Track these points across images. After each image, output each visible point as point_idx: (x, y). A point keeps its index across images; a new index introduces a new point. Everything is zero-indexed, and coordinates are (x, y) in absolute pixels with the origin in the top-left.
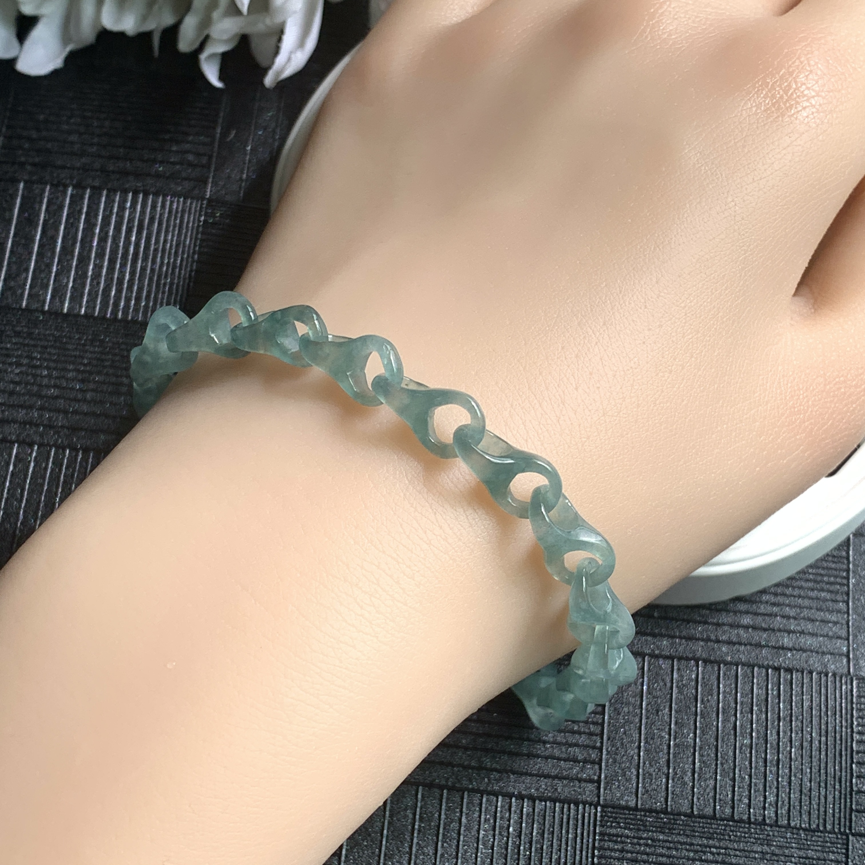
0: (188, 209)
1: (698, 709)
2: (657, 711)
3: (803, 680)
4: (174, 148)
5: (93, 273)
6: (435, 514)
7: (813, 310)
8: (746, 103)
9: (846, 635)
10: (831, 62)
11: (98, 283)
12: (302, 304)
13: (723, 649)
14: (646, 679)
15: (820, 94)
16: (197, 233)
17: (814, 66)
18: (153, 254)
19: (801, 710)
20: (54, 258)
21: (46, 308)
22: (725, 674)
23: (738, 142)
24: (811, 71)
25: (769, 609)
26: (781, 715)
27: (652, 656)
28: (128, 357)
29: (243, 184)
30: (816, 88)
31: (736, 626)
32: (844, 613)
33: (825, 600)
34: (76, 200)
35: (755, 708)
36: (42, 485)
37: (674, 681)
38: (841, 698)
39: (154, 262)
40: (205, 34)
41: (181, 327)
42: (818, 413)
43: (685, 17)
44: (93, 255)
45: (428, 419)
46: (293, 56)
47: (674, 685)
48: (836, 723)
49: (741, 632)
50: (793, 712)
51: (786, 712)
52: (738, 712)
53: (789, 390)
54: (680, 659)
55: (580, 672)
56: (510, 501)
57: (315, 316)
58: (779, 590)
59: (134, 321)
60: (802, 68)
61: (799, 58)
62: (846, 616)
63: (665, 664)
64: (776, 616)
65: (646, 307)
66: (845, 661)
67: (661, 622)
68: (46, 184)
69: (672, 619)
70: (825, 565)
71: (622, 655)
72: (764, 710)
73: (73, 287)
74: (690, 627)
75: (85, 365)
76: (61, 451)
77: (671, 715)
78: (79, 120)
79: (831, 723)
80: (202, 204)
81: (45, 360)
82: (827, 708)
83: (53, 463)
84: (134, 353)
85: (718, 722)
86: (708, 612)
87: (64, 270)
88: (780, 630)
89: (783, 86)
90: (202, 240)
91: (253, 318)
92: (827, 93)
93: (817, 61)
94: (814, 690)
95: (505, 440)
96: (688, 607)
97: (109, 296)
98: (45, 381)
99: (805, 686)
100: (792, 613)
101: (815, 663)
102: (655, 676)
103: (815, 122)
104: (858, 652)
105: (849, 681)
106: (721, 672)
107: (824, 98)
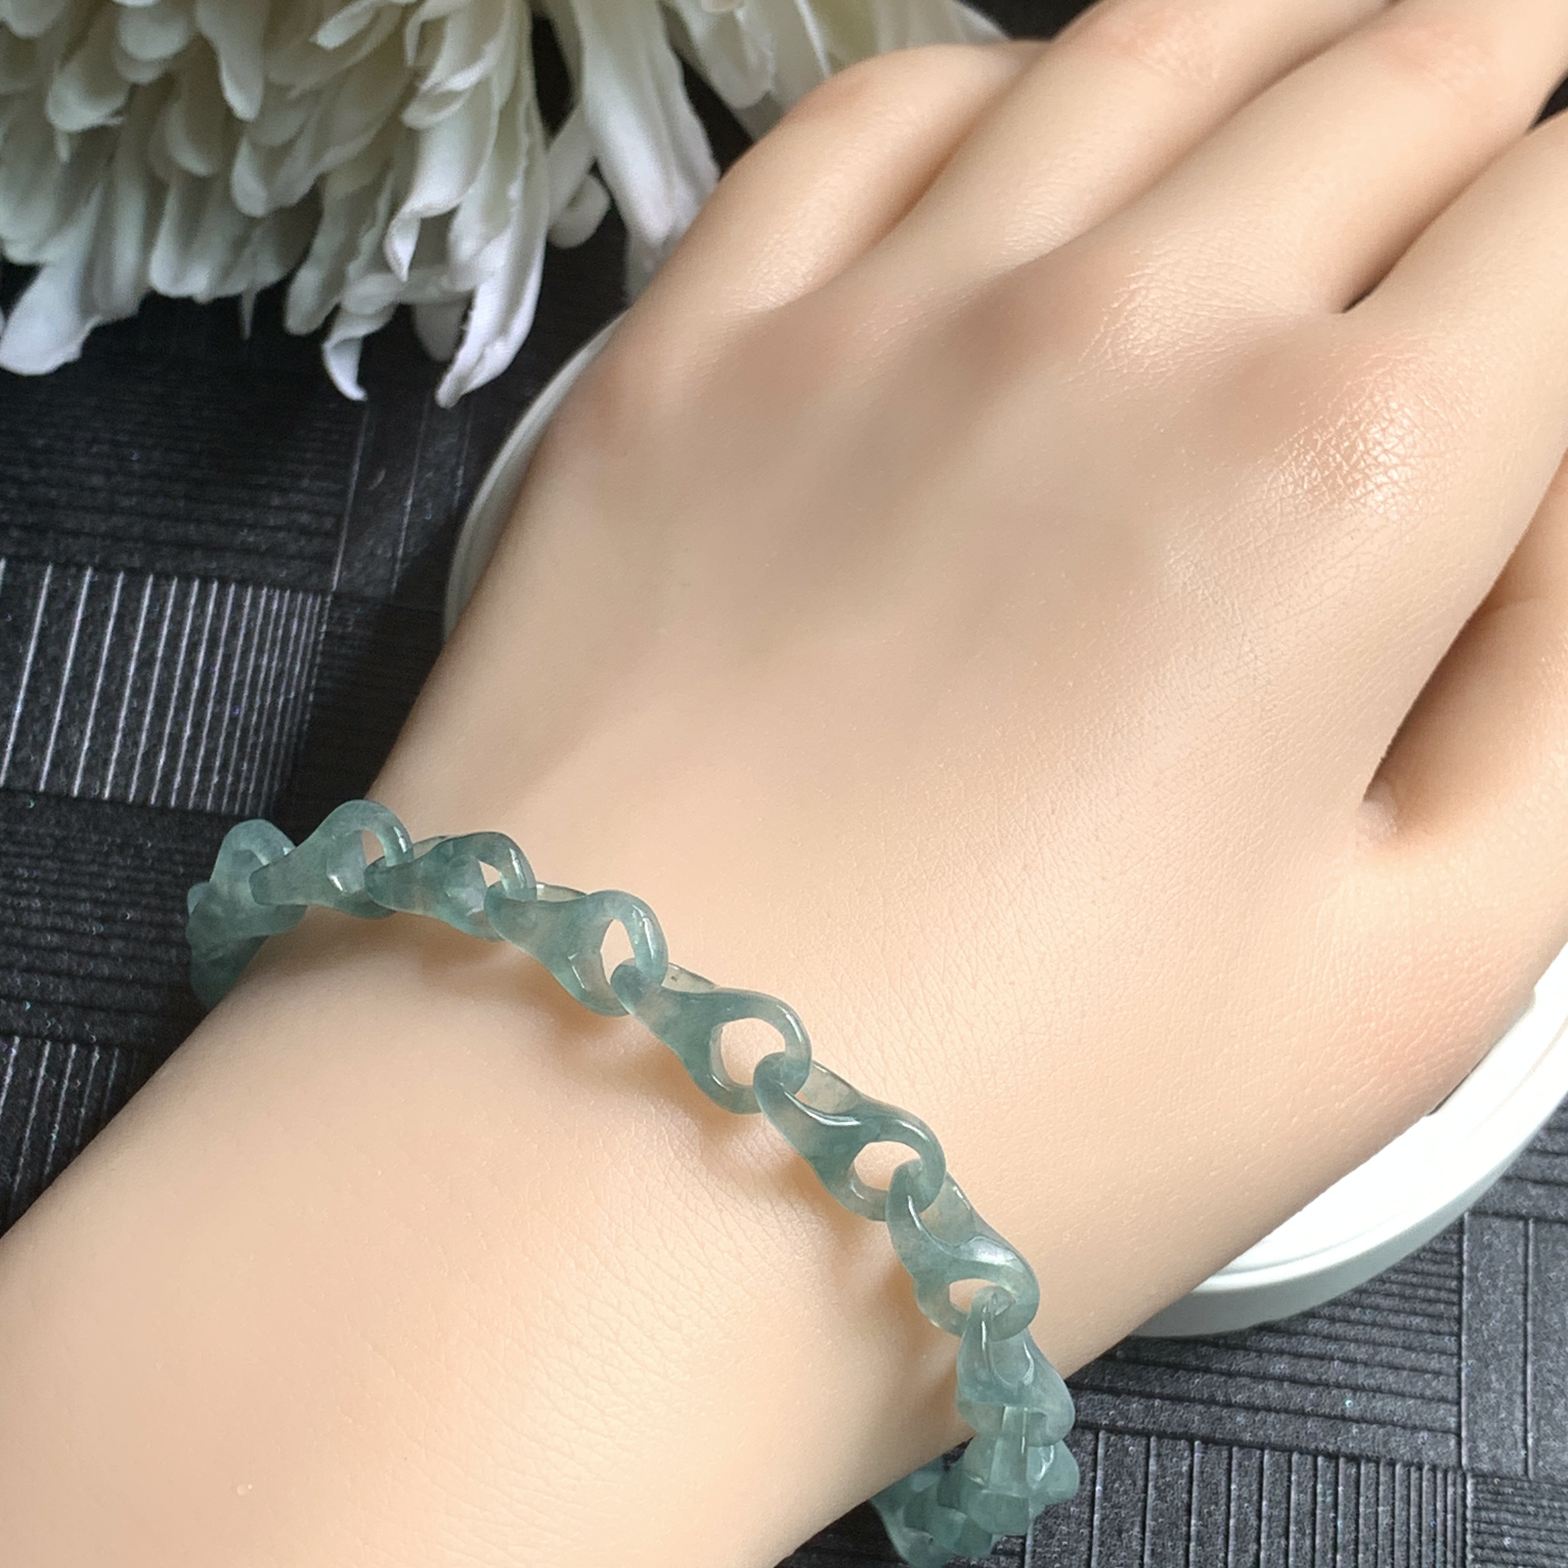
0: (297, 612)
1: (1193, 1528)
2: (1120, 1533)
3: (1378, 1478)
4: (276, 501)
5: (127, 724)
6: (721, 1211)
7: (1395, 829)
8: (1275, 479)
9: (1456, 1396)
10: (1427, 403)
11: (136, 744)
12: (492, 830)
13: (1238, 1419)
14: (1100, 1473)
15: (1407, 461)
16: (314, 656)
17: (1396, 411)
18: (235, 692)
19: (1374, 1531)
20: (58, 697)
21: (42, 787)
22: (1240, 1465)
23: (1261, 546)
24: (1392, 421)
25: (1319, 1346)
26: (1339, 1541)
27: (1112, 1429)
28: (184, 900)
29: (398, 566)
30: (1400, 450)
31: (1261, 1378)
32: (1452, 1355)
33: (1419, 1331)
34: (99, 593)
35: (1292, 1528)
36: (27, 1110)
37: (1150, 1477)
38: (1445, 1511)
39: (236, 702)
40: (334, 304)
41: (278, 860)
42: (1402, 1017)
43: (1173, 316)
44: (128, 692)
45: (711, 1042)
46: (488, 351)
47: (1151, 1484)
48: (1435, 1557)
49: (1271, 1387)
50: (1361, 1535)
51: (1347, 1537)
52: (1263, 1535)
53: (1351, 979)
54: (1161, 1436)
55: (979, 1480)
56: (854, 1189)
57: (512, 852)
58: (1338, 1312)
59: (199, 812)
60: (1376, 416)
61: (1371, 397)
62: (1455, 1361)
63: (1134, 1447)
64: (1332, 1359)
65: (1097, 838)
66: (1453, 1442)
67: (1128, 1369)
68: (45, 563)
69: (1147, 1364)
70: (1420, 1267)
71: (1052, 1456)
72: (1308, 1531)
73: (89, 748)
74: (1179, 1378)
75: (107, 890)
76: (62, 1047)
77: (1143, 1539)
78: (105, 448)
79: (1427, 1557)
80: (323, 602)
81: (36, 880)
82: (1420, 1529)
83: (48, 1069)
84: (195, 896)
85: (1226, 1554)
86: (1212, 1350)
87: (74, 717)
88: (1338, 1386)
89: (1342, 447)
90: (322, 667)
91: (404, 850)
92: (1419, 460)
93: (1402, 401)
94: (1397, 1496)
95: (847, 1081)
96: (1175, 1341)
97: (155, 765)
98: (36, 920)
99: (1381, 1488)
100: (1361, 1353)
101: (1402, 1449)
102: (1117, 1470)
103: (1398, 512)
104: (1476, 1427)
105: (1459, 1480)
106: (1234, 1462)
107: (1412, 468)
